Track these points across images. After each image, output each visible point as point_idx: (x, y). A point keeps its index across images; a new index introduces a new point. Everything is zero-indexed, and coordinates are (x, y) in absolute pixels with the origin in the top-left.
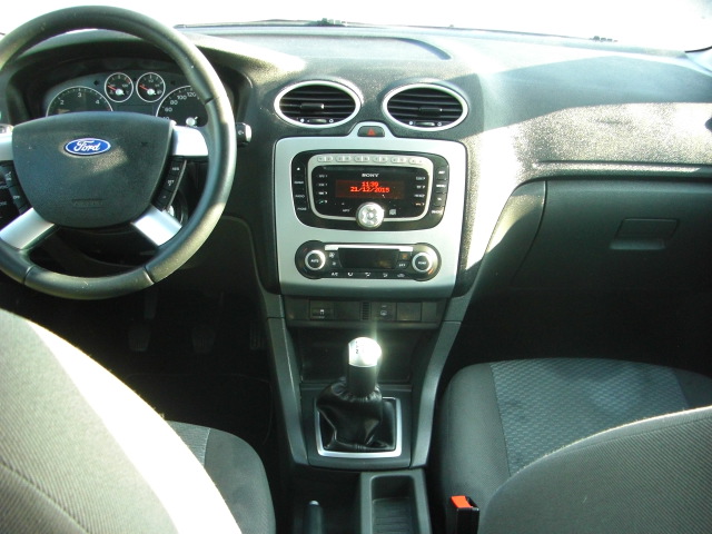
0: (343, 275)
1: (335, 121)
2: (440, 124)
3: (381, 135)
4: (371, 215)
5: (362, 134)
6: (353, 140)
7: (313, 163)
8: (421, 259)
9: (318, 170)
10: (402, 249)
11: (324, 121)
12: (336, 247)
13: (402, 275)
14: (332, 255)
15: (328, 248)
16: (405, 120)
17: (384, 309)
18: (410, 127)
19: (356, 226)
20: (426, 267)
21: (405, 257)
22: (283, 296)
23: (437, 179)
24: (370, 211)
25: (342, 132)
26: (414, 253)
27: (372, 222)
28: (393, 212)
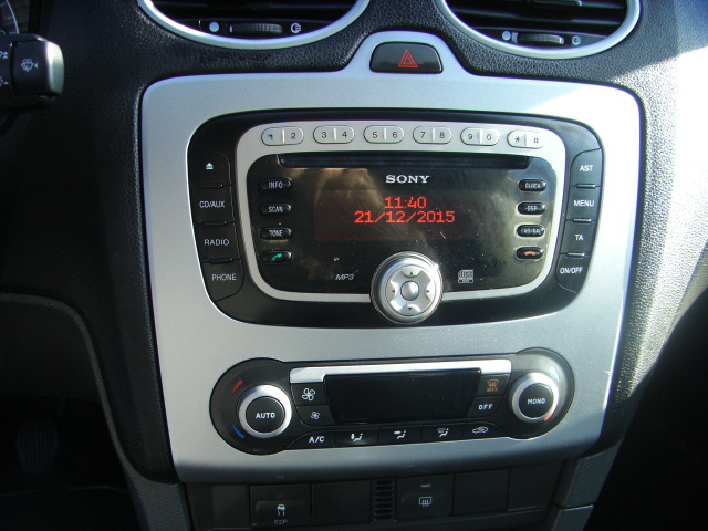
0: (337, 439)
1: (305, 30)
2: (576, 38)
3: (433, 68)
4: (414, 288)
5: (380, 65)
6: (357, 83)
7: (251, 148)
8: (535, 391)
9: (263, 168)
10: (487, 367)
11: (277, 28)
12: (317, 374)
13: (481, 429)
14: (309, 395)
15: (298, 376)
16: (492, 28)
17: (425, 492)
18: (506, 46)
19: (373, 317)
20: (544, 409)
21: (492, 386)
22: (184, 487)
23: (576, 186)
24: (410, 278)
25: (327, 59)
26: (517, 375)
27: (416, 307)
28: (466, 276)
